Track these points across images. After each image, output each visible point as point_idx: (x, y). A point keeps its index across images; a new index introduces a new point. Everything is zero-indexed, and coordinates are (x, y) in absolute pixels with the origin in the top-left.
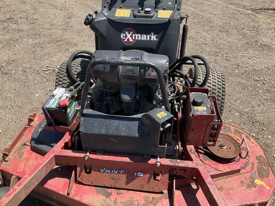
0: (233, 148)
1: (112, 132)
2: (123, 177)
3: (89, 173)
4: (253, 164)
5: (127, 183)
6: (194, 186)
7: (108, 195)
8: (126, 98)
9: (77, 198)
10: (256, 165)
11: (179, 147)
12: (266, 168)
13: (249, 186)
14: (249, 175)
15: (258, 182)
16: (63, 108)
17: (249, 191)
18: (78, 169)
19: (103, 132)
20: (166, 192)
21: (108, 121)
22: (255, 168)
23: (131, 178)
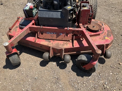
0: (98, 27)
1: (50, 16)
2: (55, 35)
3: (42, 34)
4: (105, 33)
5: (57, 38)
6: (82, 39)
7: (50, 42)
8: (55, 2)
9: (38, 43)
10: (106, 33)
11: (76, 24)
12: (110, 34)
13: (102, 39)
14: (103, 36)
15: (106, 38)
16: (31, 9)
17: (102, 40)
18: (38, 33)
19: (47, 16)
20: (71, 41)
21: (49, 12)
22: (106, 34)
23: (58, 35)
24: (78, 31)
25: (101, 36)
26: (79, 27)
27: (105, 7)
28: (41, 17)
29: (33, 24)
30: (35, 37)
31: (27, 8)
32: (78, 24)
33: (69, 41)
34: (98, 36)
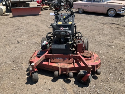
1: (59, 48)
2: (62, 60)
3: (53, 59)
6: (80, 62)
7: (59, 64)
8: (62, 40)
9: (51, 65)
10: (96, 58)
11: (75, 52)
12: (99, 59)
15: (96, 61)
17: (93, 63)
18: (51, 58)
19: (57, 48)
20: (73, 63)
21: (58, 46)
23: (64, 60)
24: (76, 56)
25: (93, 60)
26: (77, 54)
27: (96, 43)
28: (53, 49)
29: (47, 53)
30: (49, 62)
31: (44, 44)
32: (76, 52)
33: (71, 63)
34: (90, 60)
